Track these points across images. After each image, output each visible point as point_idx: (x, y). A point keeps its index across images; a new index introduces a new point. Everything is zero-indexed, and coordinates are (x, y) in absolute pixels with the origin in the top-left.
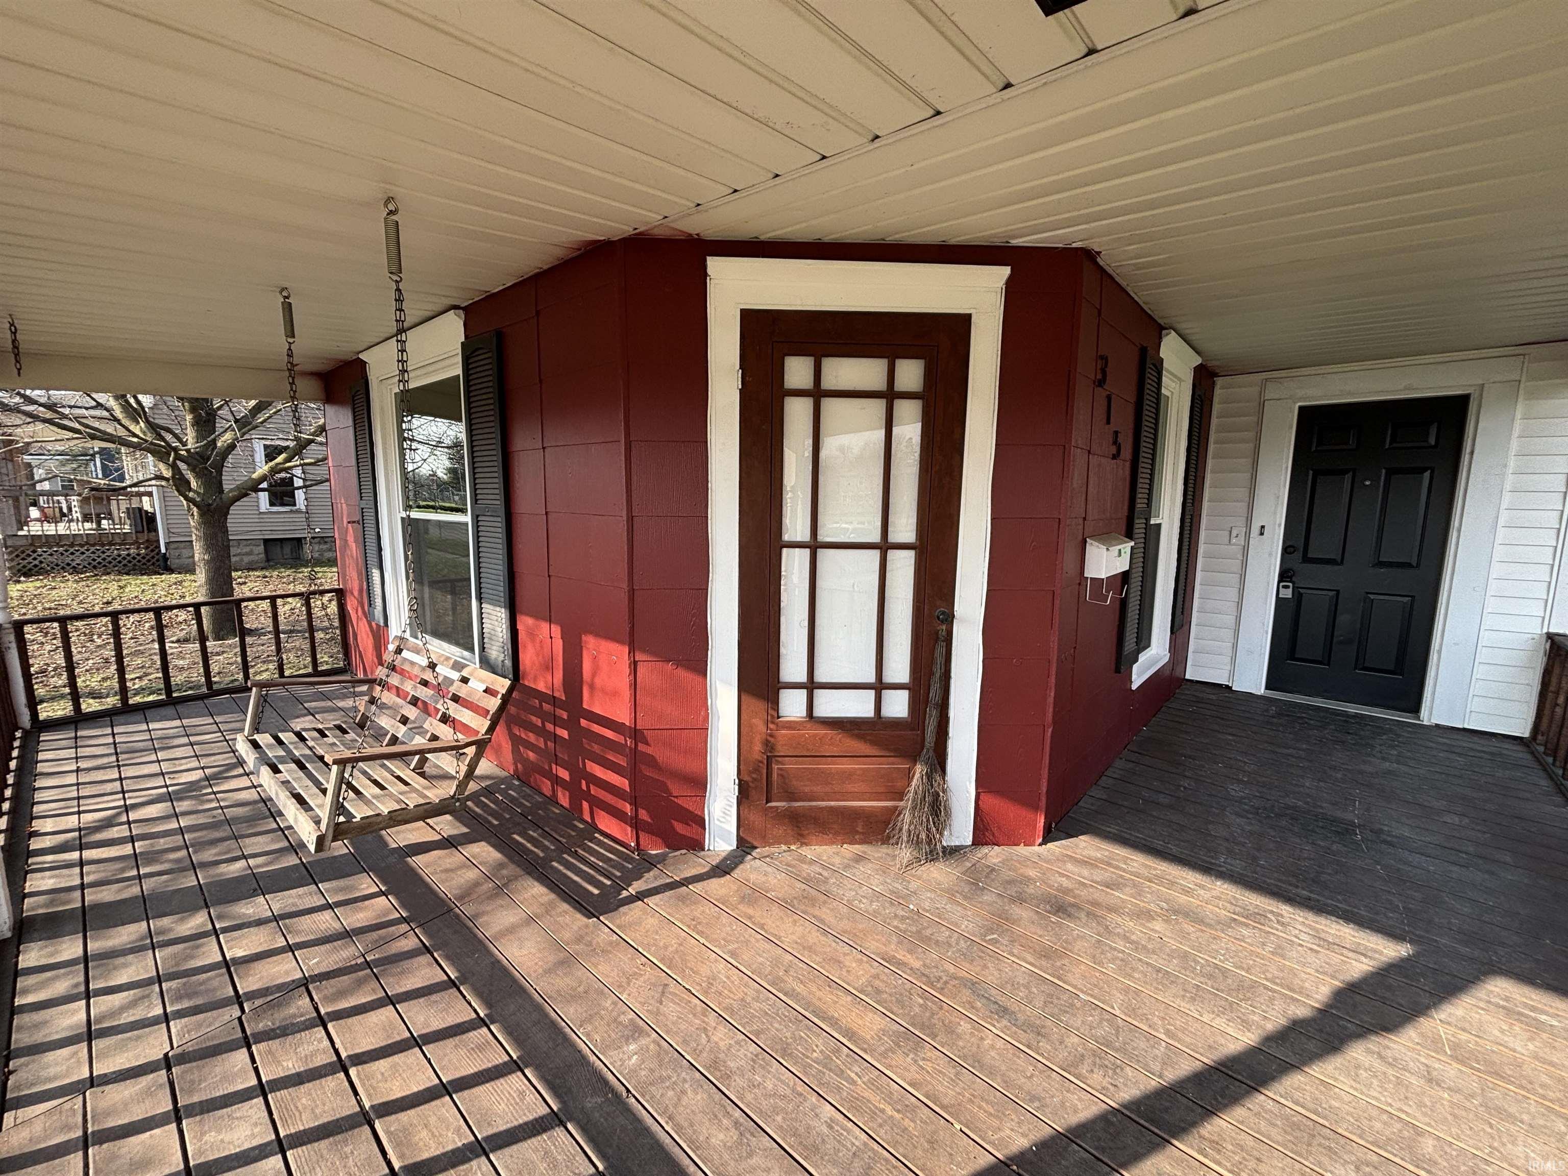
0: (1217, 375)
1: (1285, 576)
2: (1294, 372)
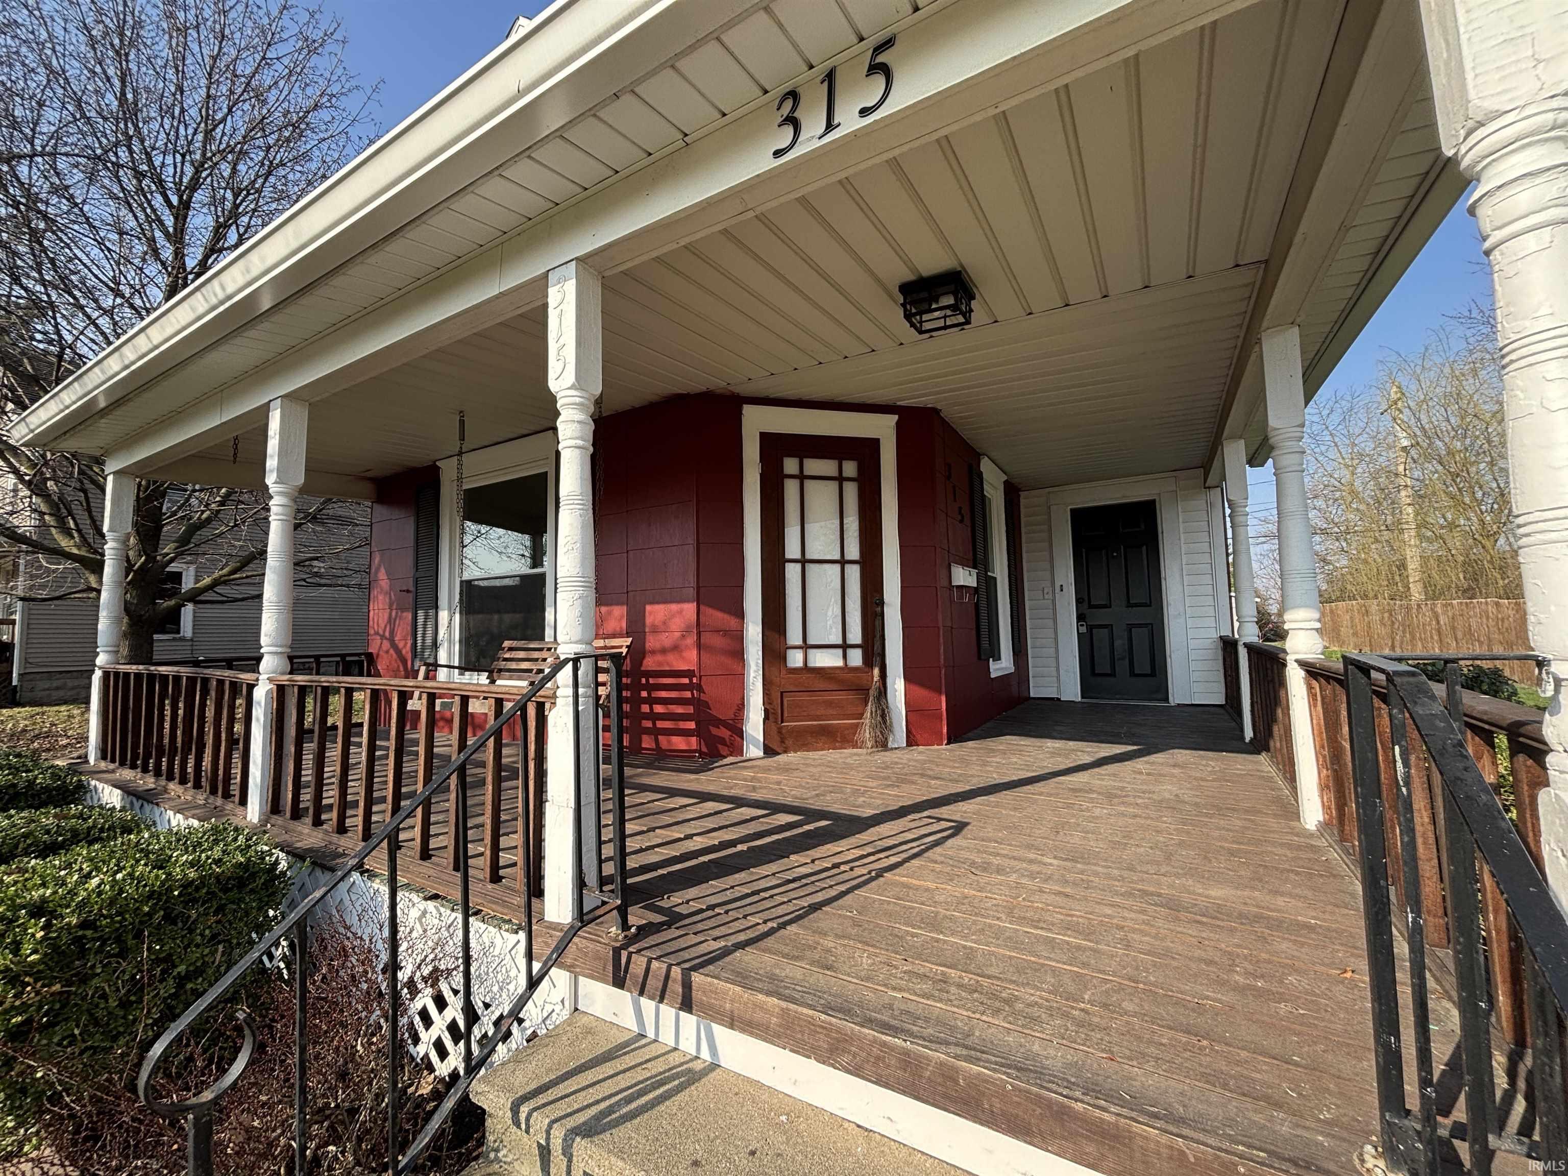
0: (1020, 490)
1: (1080, 618)
2: (1066, 487)
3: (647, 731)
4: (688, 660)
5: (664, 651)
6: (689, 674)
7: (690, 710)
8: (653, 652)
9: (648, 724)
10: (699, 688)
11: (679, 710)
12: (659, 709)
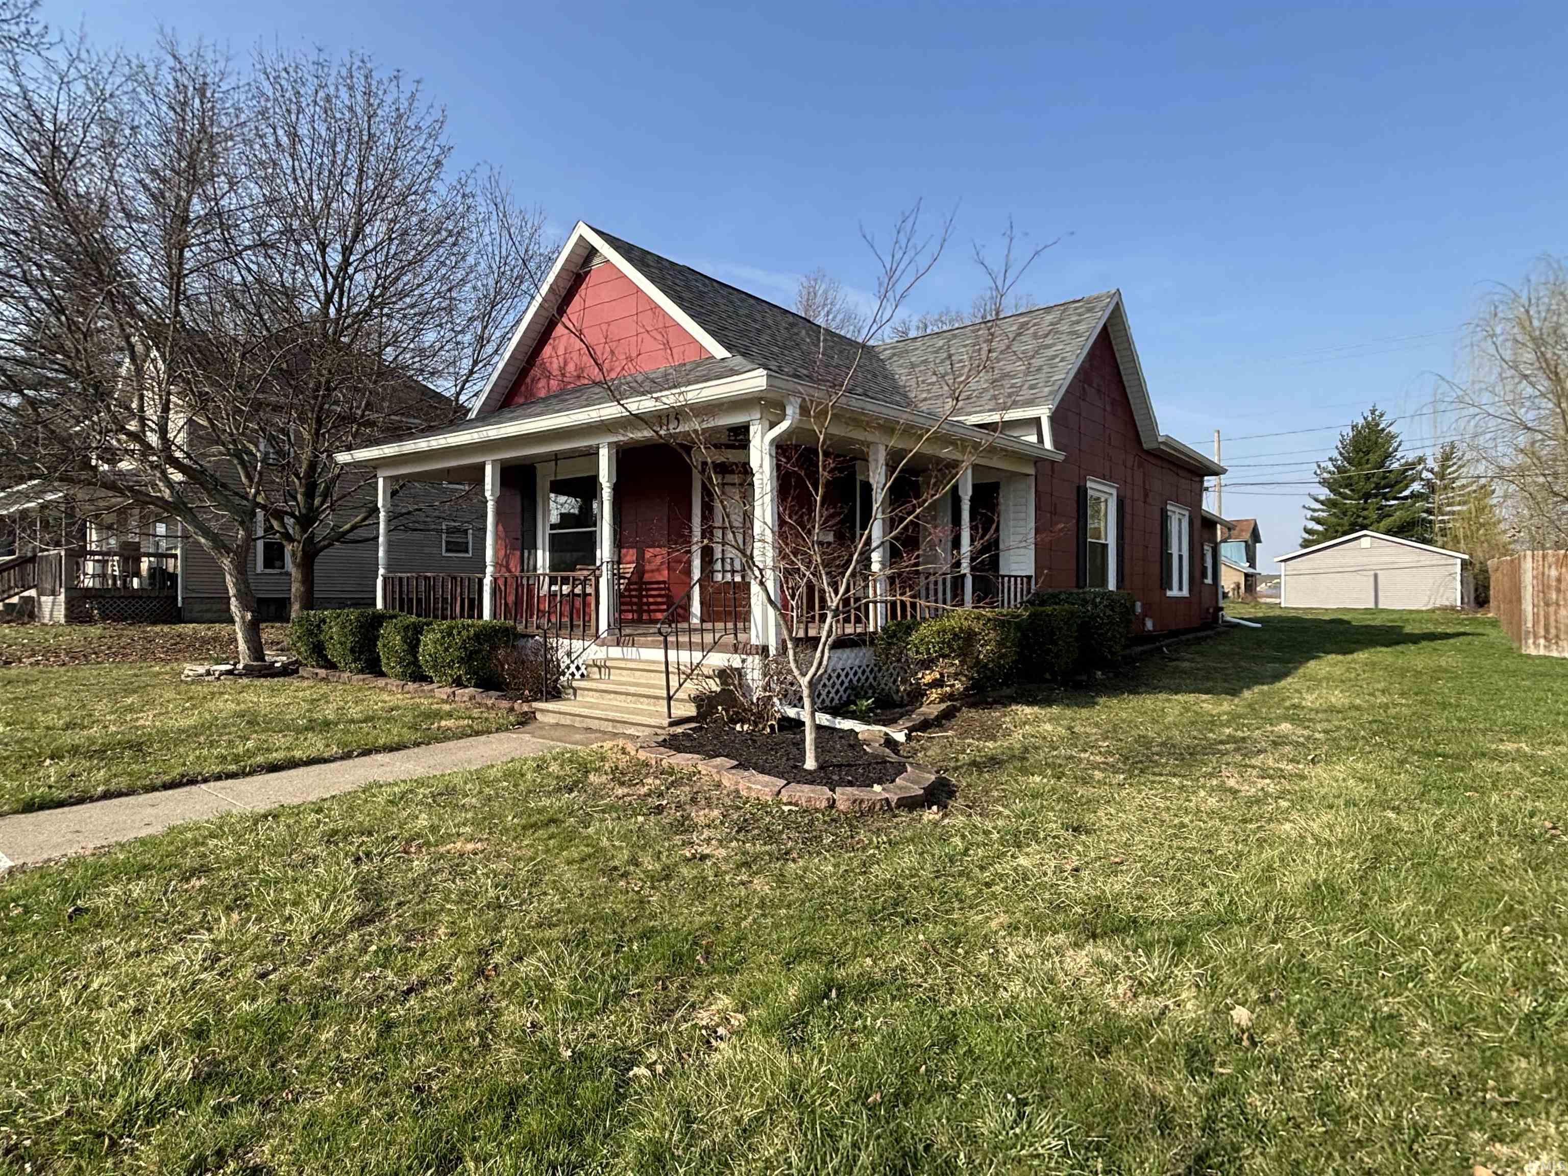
3: (645, 611)
4: (664, 575)
5: (652, 571)
6: (664, 582)
7: (664, 600)
8: (648, 572)
9: (646, 608)
10: (668, 589)
11: (659, 600)
12: (651, 600)
